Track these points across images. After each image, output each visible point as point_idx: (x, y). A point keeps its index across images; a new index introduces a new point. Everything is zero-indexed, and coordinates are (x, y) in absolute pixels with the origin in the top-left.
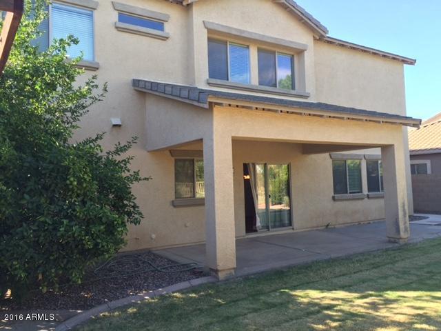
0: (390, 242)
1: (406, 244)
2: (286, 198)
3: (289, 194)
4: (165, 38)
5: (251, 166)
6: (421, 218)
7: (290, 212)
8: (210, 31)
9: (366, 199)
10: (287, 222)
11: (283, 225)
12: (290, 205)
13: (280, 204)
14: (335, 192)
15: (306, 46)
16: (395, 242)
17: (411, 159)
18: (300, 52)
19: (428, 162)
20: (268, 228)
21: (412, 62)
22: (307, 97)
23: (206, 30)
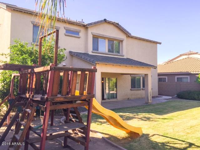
0: (146, 103)
1: (150, 104)
2: (115, 89)
3: (116, 87)
4: (79, 38)
5: (104, 79)
6: (160, 97)
7: (116, 94)
8: (93, 35)
9: (142, 90)
10: (115, 97)
11: (114, 98)
12: (116, 91)
13: (113, 91)
14: (132, 87)
15: (124, 39)
16: (147, 103)
17: (158, 76)
18: (122, 41)
19: (166, 77)
20: (109, 99)
21: (160, 43)
22: (123, 56)
23: (92, 35)
